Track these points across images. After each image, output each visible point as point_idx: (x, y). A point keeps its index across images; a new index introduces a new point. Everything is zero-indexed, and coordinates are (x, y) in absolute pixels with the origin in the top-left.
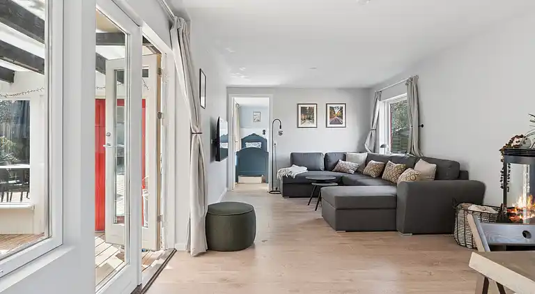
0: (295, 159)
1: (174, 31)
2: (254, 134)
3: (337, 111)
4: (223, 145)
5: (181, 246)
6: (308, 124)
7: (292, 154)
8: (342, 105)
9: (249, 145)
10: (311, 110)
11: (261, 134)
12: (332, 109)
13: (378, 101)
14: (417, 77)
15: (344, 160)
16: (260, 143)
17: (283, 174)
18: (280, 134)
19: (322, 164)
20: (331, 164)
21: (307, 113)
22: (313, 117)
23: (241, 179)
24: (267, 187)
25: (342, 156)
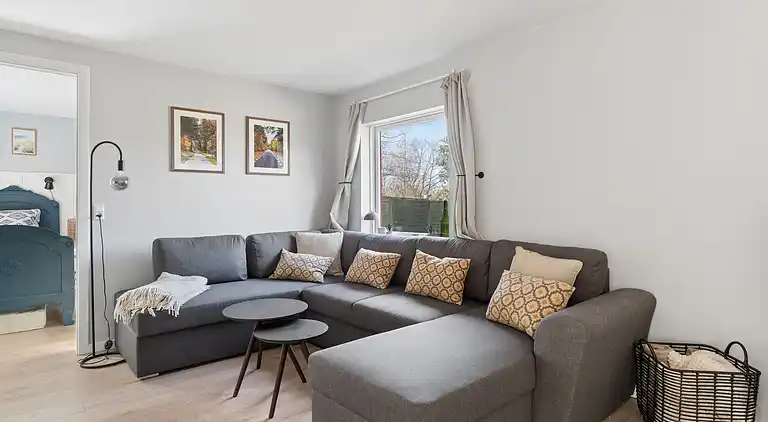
0: (165, 258)
2: (13, 188)
3: (270, 137)
6: (198, 161)
7: (158, 244)
8: (281, 125)
10: (210, 128)
11: (39, 188)
12: (259, 129)
13: (360, 122)
14: (468, 75)
15: (294, 249)
16: (37, 212)
18: (121, 185)
19: (242, 265)
20: (263, 263)
21: (199, 134)
22: (214, 147)
24: (71, 344)
25: (287, 242)
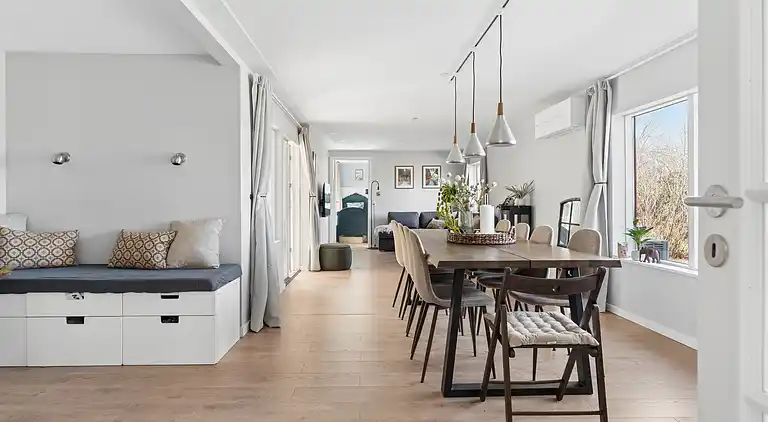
1: (301, 136)
2: (356, 194)
4: (327, 206)
5: (305, 268)
6: (405, 185)
7: (389, 213)
9: (350, 205)
10: (408, 172)
11: (364, 194)
12: (428, 171)
15: (437, 218)
16: (363, 203)
17: (379, 231)
18: (378, 194)
19: (417, 222)
20: (424, 222)
21: (405, 175)
22: (410, 179)
23: (341, 238)
25: (434, 215)
